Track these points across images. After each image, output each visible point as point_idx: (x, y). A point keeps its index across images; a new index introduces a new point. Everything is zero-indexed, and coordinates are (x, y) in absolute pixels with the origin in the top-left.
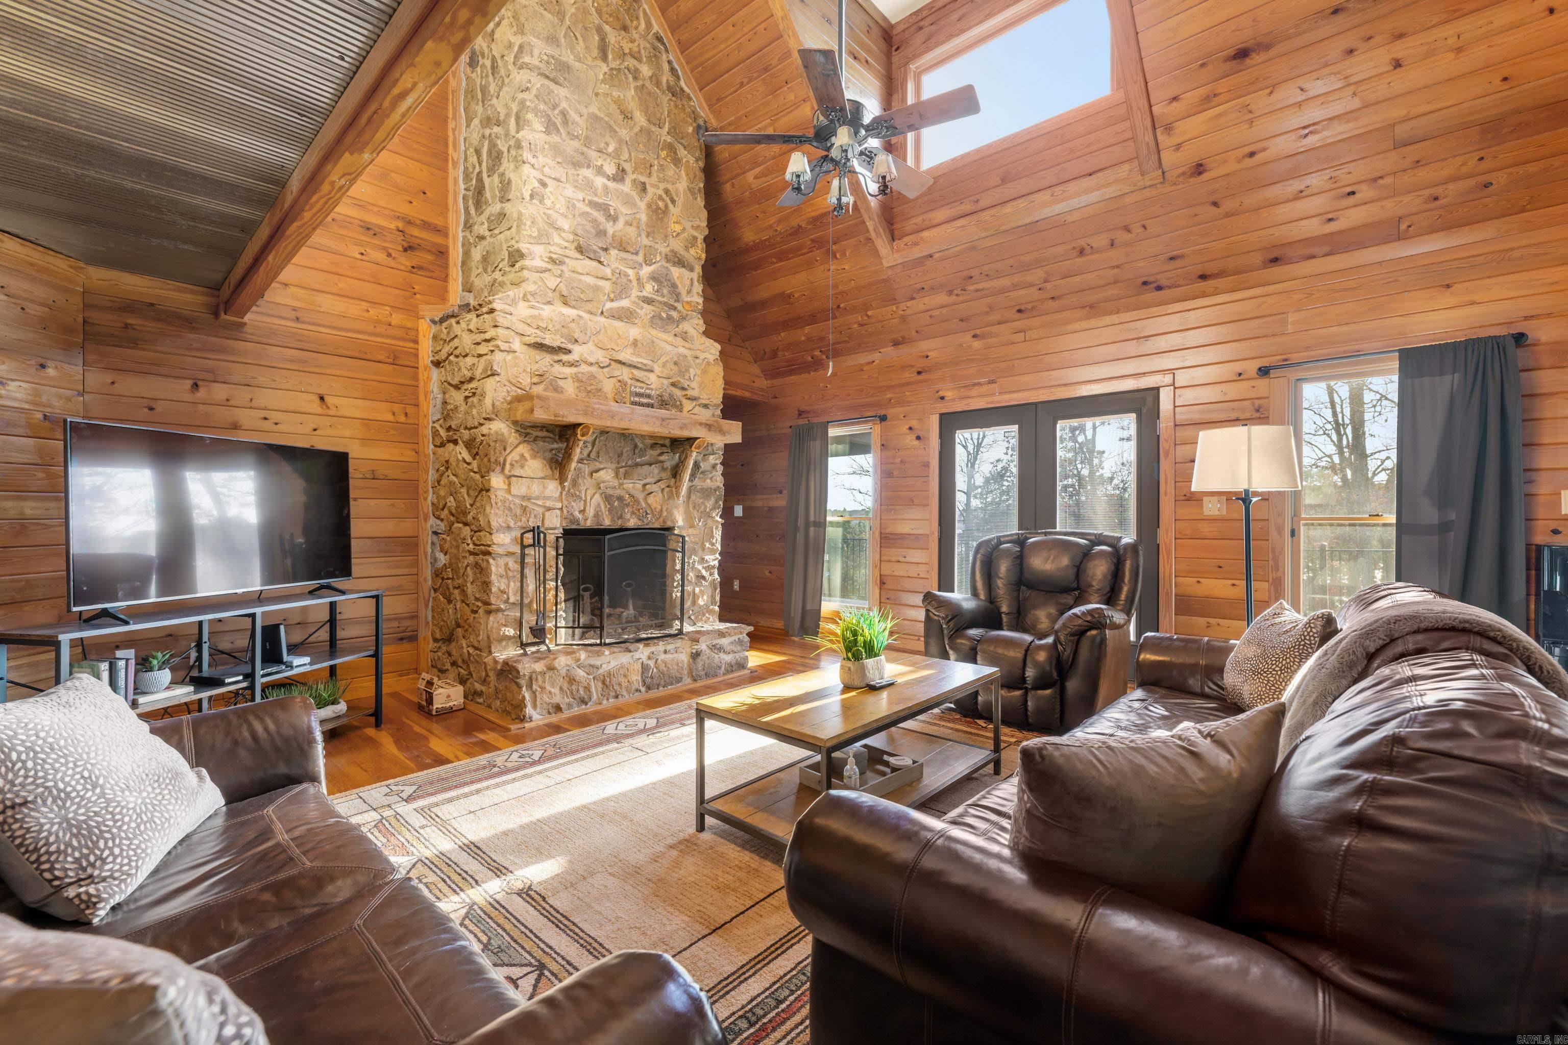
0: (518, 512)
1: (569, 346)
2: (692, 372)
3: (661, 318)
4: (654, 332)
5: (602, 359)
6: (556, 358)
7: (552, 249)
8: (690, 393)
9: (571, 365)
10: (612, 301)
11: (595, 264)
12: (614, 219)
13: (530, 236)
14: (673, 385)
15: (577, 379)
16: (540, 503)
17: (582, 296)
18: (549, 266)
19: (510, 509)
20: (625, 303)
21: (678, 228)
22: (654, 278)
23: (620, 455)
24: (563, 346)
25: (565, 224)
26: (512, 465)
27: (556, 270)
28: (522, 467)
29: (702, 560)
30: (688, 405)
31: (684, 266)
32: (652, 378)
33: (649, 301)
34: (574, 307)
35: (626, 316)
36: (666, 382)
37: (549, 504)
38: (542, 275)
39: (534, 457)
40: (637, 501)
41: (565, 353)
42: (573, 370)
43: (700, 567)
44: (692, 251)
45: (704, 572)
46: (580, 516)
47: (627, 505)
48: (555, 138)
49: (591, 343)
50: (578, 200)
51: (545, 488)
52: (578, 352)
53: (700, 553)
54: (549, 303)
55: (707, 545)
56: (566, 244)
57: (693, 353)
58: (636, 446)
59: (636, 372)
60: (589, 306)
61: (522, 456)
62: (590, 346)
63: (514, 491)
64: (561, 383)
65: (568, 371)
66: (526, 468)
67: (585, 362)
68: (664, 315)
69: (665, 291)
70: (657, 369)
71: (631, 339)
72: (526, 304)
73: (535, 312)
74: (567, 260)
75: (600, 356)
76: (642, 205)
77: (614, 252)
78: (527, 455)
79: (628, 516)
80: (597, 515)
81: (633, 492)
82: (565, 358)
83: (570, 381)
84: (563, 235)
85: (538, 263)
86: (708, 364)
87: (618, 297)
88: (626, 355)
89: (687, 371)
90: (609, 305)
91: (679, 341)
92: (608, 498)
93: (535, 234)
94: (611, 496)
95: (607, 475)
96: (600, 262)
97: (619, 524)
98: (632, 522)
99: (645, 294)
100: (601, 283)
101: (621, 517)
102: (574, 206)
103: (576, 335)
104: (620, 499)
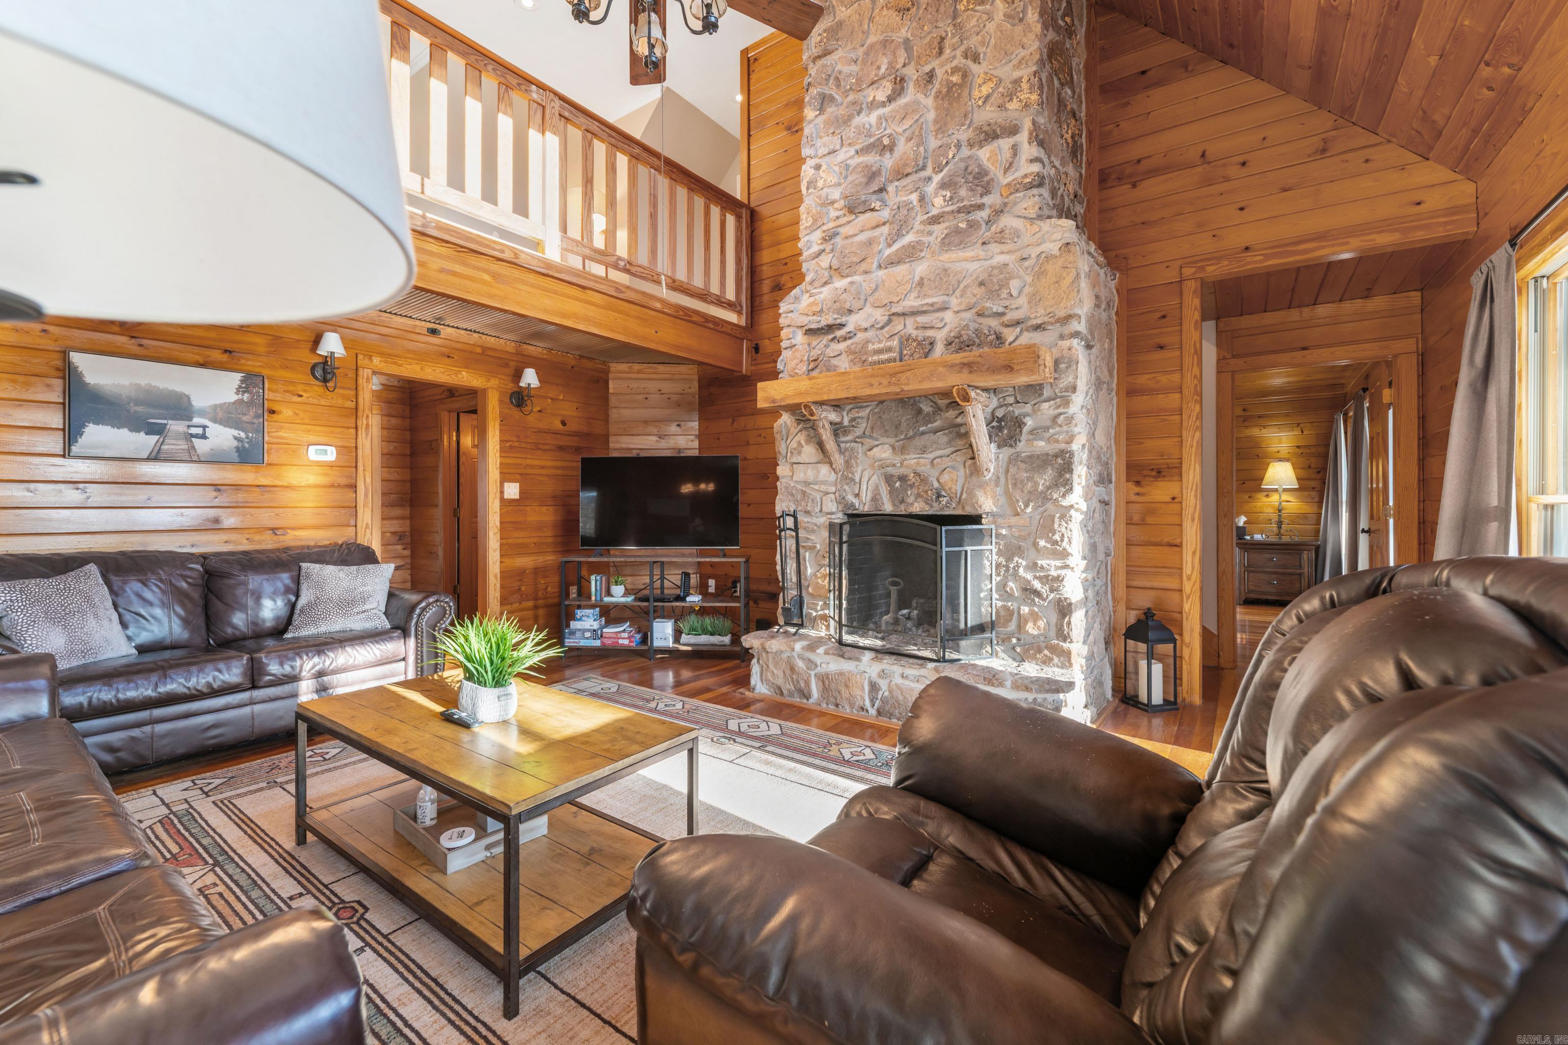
0: (799, 497)
1: (843, 320)
2: (1014, 285)
3: (957, 231)
4: (945, 257)
5: (879, 318)
6: (831, 337)
7: (825, 228)
8: (1011, 316)
9: (845, 339)
10: (890, 246)
11: (869, 215)
12: (891, 148)
13: (806, 228)
14: (979, 315)
15: (850, 352)
16: (817, 487)
17: (855, 259)
18: (822, 247)
19: (792, 495)
20: (909, 238)
21: (985, 90)
22: (943, 186)
23: (897, 427)
24: (839, 321)
25: (836, 194)
26: (792, 453)
27: (829, 247)
28: (800, 453)
29: (1033, 567)
30: (1010, 335)
31: (996, 137)
32: (948, 316)
33: (935, 220)
34: (847, 276)
35: (911, 254)
36: (968, 315)
37: (823, 488)
38: (816, 260)
39: (808, 442)
40: (924, 480)
41: (839, 329)
42: (849, 342)
43: (1029, 576)
44: (1013, 105)
45: (1037, 585)
46: (856, 501)
47: (912, 486)
48: (831, 110)
49: (868, 305)
50: (852, 157)
51: (819, 472)
52: (852, 322)
53: (1032, 553)
54: (826, 283)
55: (1042, 543)
56: (840, 213)
57: (1018, 254)
58: (920, 411)
59: (921, 319)
60: (864, 266)
61: (799, 443)
62: (868, 309)
63: (795, 478)
64: (834, 362)
65: (842, 346)
66: (803, 455)
67: (860, 330)
68: (963, 225)
69: (963, 192)
70: (954, 302)
71: (917, 278)
72: (808, 294)
73: (812, 299)
74: (841, 230)
75: (880, 316)
76: (929, 102)
77: (891, 188)
78: (803, 442)
79: (911, 499)
80: (875, 499)
81: (920, 469)
82: (840, 333)
83: (844, 356)
84: (836, 206)
85: (815, 248)
86: (1049, 258)
87: (899, 235)
88: (912, 302)
89: (1004, 284)
90: (888, 252)
91: (994, 248)
92: (889, 479)
93: (810, 223)
94: (892, 476)
95: (883, 452)
96: (873, 210)
97: (902, 510)
98: (918, 507)
99: (934, 212)
100: (877, 232)
101: (902, 501)
102: (847, 167)
103: (847, 306)
104: (903, 478)
